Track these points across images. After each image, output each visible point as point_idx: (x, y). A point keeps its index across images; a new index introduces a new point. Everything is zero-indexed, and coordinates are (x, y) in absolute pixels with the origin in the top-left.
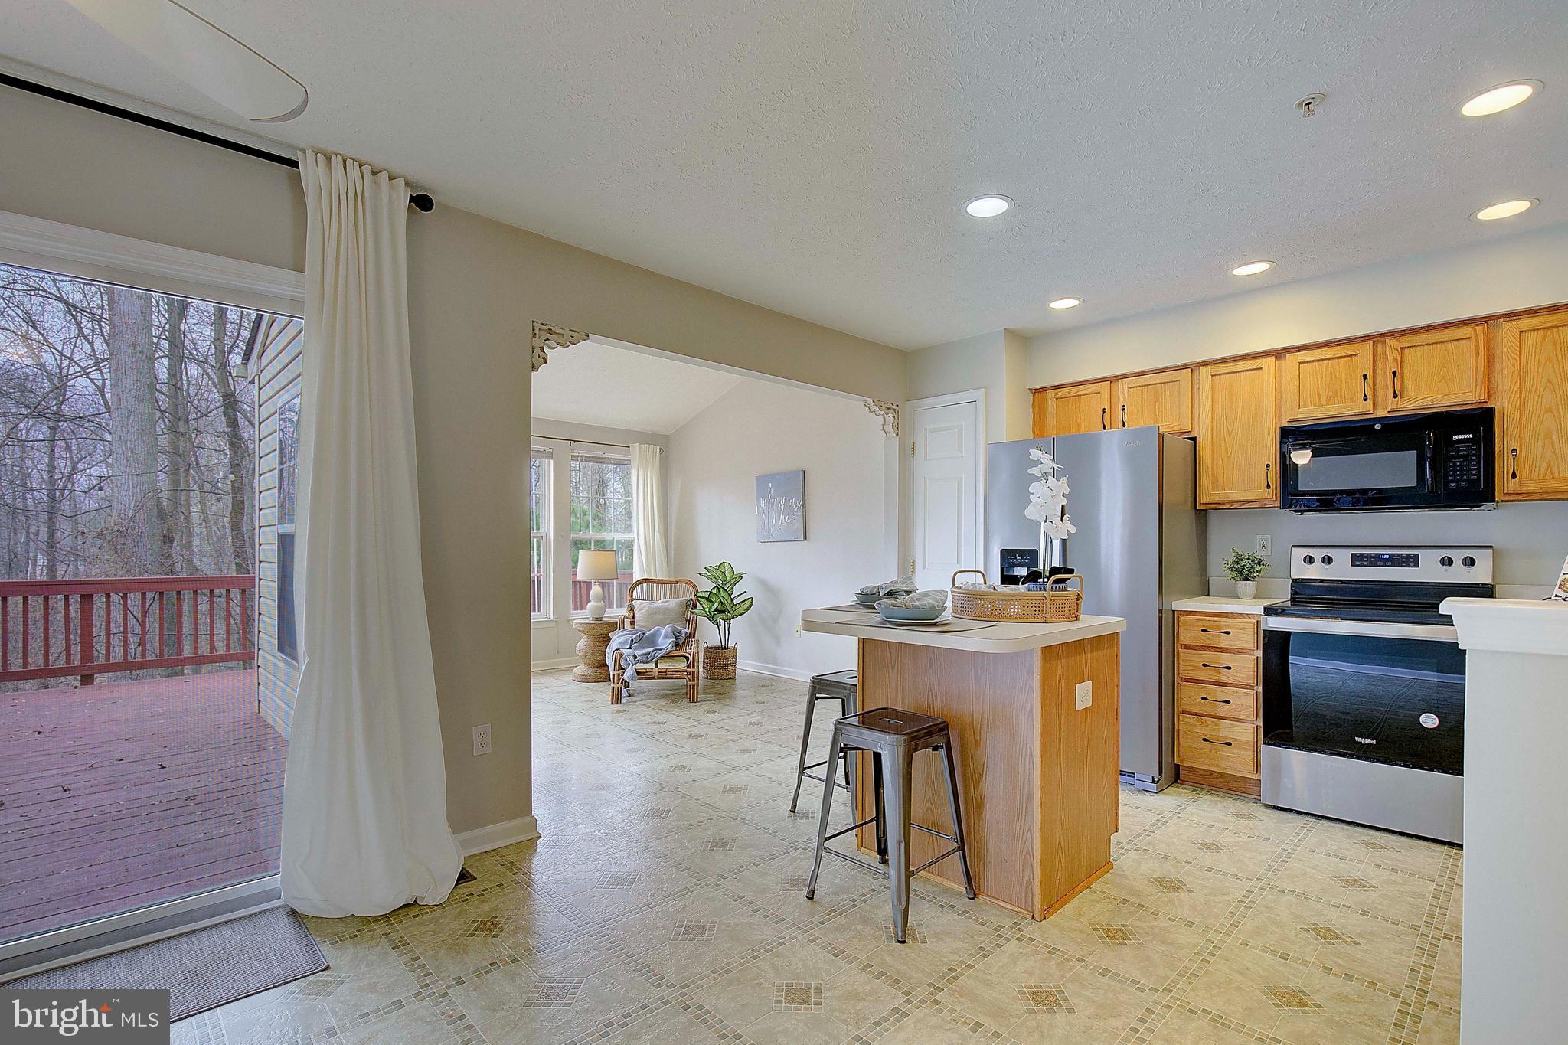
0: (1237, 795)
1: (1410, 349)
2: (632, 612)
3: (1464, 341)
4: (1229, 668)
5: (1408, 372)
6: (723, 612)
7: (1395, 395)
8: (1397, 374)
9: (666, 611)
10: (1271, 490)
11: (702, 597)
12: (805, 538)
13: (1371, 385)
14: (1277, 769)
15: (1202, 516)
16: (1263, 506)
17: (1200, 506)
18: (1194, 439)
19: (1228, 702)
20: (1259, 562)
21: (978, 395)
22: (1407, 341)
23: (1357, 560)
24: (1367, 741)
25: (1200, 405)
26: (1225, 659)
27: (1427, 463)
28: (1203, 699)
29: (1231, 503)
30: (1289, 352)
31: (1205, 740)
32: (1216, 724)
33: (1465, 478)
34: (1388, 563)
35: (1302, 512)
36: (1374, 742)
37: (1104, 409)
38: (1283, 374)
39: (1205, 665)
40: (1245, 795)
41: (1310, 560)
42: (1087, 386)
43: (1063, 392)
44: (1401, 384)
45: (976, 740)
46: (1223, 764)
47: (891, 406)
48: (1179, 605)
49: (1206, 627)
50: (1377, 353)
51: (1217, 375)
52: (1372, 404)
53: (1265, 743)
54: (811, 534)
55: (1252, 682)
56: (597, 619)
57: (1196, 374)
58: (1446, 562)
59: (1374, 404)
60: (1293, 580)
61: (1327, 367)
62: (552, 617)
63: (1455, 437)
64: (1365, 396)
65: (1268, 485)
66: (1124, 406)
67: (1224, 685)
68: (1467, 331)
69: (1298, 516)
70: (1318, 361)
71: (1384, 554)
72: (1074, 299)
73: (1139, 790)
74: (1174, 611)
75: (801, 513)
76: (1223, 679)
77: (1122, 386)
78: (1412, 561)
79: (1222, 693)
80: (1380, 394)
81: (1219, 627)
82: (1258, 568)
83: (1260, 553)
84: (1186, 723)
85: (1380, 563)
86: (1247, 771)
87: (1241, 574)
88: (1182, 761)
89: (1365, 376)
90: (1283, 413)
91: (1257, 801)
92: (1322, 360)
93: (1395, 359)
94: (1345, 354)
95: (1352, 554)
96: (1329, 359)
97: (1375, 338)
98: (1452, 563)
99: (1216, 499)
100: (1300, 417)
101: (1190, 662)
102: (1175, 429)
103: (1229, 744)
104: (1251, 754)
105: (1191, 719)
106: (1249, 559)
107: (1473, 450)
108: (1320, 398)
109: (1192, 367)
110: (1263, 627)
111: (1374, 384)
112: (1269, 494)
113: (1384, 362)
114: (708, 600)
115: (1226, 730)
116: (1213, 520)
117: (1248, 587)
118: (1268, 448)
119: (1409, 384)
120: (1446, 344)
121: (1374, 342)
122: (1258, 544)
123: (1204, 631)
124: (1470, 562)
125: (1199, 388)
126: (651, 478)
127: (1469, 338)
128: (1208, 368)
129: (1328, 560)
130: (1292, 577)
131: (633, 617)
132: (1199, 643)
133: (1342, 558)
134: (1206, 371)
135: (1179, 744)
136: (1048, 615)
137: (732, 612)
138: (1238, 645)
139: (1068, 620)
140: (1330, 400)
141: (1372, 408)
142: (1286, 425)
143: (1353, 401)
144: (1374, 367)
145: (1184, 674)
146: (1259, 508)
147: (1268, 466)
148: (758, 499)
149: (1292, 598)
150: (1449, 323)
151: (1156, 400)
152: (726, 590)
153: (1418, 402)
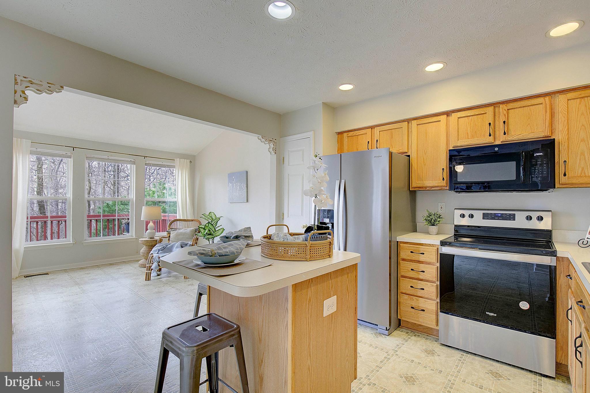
0: (428, 336)
1: (512, 110)
2: (169, 234)
3: (539, 106)
4: (424, 272)
5: (511, 121)
6: (210, 234)
7: (505, 134)
8: (506, 122)
9: (184, 234)
10: (444, 181)
11: (201, 228)
12: (247, 201)
13: (493, 128)
14: (447, 326)
15: (413, 194)
16: (441, 189)
17: (411, 189)
18: (409, 156)
19: (423, 289)
20: (439, 217)
21: (311, 134)
22: (511, 105)
23: (485, 216)
24: (492, 314)
25: (411, 139)
26: (422, 267)
27: (521, 168)
28: (412, 287)
29: (426, 187)
30: (453, 112)
31: (412, 308)
32: (418, 300)
33: (540, 175)
34: (500, 219)
35: (459, 192)
36: (496, 315)
37: (368, 142)
38: (450, 123)
39: (412, 270)
40: (432, 336)
41: (463, 216)
42: (361, 131)
43: (351, 134)
44: (508, 128)
45: (260, 338)
46: (421, 320)
47: (272, 140)
48: (400, 238)
49: (413, 250)
50: (496, 112)
51: (420, 124)
52: (493, 139)
53: (441, 312)
54: (249, 199)
55: (435, 279)
56: (151, 238)
57: (410, 124)
58: (529, 218)
59: (494, 138)
60: (455, 225)
61: (471, 120)
62: (134, 236)
63: (535, 155)
64: (490, 134)
65: (443, 179)
66: (377, 140)
67: (421, 280)
68: (540, 100)
69: (457, 194)
71: (498, 214)
73: (380, 333)
74: (398, 242)
75: (245, 190)
76: (421, 277)
77: (377, 130)
79: (420, 285)
80: (497, 133)
81: (419, 251)
82: (439, 220)
83: (440, 212)
84: (403, 299)
85: (496, 218)
86: (433, 325)
87: (431, 222)
88: (401, 317)
89: (490, 124)
90: (450, 143)
91: (437, 340)
92: (470, 116)
93: (505, 115)
94: (480, 113)
95: (483, 213)
96: (472, 116)
97: (494, 105)
98: (532, 219)
99: (419, 185)
100: (459, 144)
101: (405, 268)
102: (400, 151)
103: (424, 310)
104: (434, 317)
105: (406, 297)
106: (434, 215)
107: (545, 161)
108: (468, 136)
109: (408, 121)
110: (440, 252)
111: (494, 128)
112: (444, 183)
113: (499, 117)
114: (204, 229)
115: (422, 303)
116: (419, 196)
117: (434, 229)
118: (443, 161)
119: (511, 127)
120: (530, 107)
121: (494, 107)
122: (439, 207)
123: (411, 252)
124: (540, 219)
125: (411, 131)
126: (185, 174)
127: (542, 104)
128: (415, 121)
129: (471, 216)
130: (455, 224)
131: (170, 237)
132: (409, 258)
133: (478, 215)
134: (414, 123)
135: (400, 309)
136: (308, 257)
137: (214, 235)
138: (428, 260)
139: (323, 258)
140: (473, 136)
141: (493, 140)
142: (452, 148)
143: (484, 136)
144: (494, 119)
145: (403, 274)
146: (439, 190)
147: (443, 169)
148: (229, 184)
149: (454, 234)
150: (532, 96)
151: (392, 137)
152: (212, 225)
153: (516, 137)
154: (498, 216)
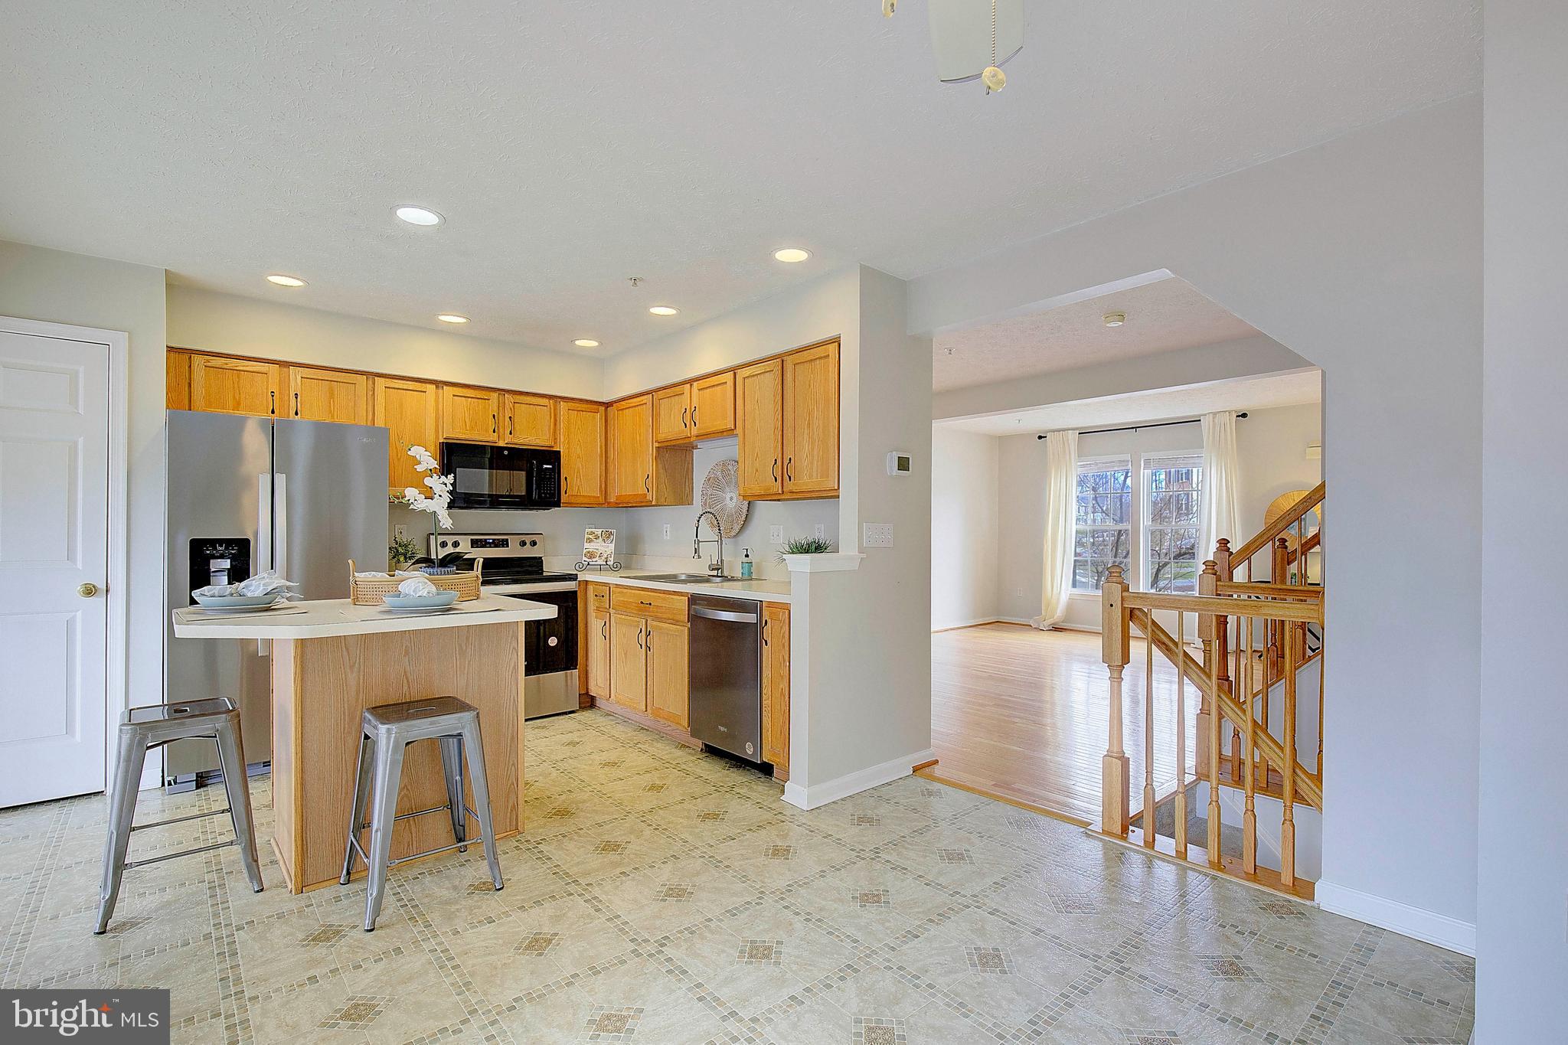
1: (518, 404)
3: (541, 407)
5: (518, 419)
7: (511, 434)
8: (512, 419)
13: (497, 422)
22: (516, 398)
23: (474, 544)
25: (374, 410)
27: (530, 481)
30: (445, 385)
33: (549, 492)
34: (492, 545)
38: (441, 398)
42: (249, 363)
43: (219, 362)
44: (514, 427)
50: (499, 401)
52: (497, 436)
57: (370, 382)
58: (522, 543)
59: (499, 437)
61: (470, 402)
63: (545, 466)
64: (494, 430)
66: (297, 394)
68: (545, 401)
70: (465, 397)
71: (490, 539)
72: (298, 279)
77: (294, 373)
78: (504, 543)
80: (503, 431)
85: (488, 546)
89: (494, 416)
90: (441, 431)
92: (469, 397)
93: (510, 408)
94: (482, 397)
95: (472, 540)
96: (472, 397)
97: (499, 391)
98: (525, 544)
100: (454, 436)
107: (551, 475)
108: (466, 425)
109: (368, 375)
111: (499, 422)
113: (504, 408)
119: (518, 428)
120: (534, 405)
121: (498, 393)
122: (397, 532)
124: (534, 543)
125: (373, 395)
127: (545, 406)
128: (384, 381)
129: (457, 544)
133: (465, 542)
134: (381, 382)
140: (472, 428)
141: (498, 439)
142: (444, 440)
143: (487, 431)
144: (499, 410)
150: (536, 393)
151: (332, 395)
153: (524, 440)
154: (489, 543)
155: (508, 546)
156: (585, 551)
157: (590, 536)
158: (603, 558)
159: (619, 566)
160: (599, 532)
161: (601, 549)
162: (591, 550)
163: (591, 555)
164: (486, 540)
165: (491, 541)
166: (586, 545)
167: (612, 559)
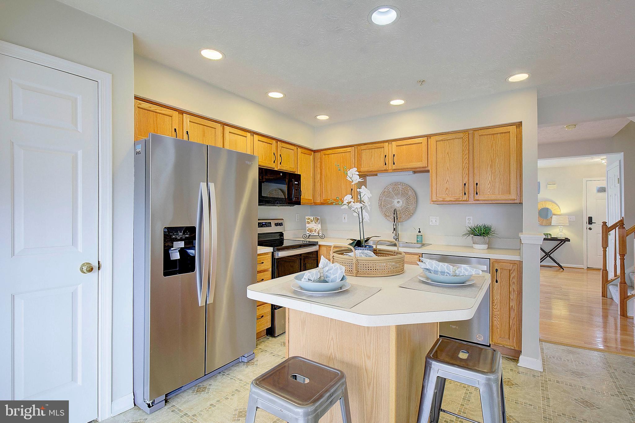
1: (283, 148)
4: (263, 280)
7: (280, 164)
8: (281, 156)
22: (283, 144)
26: (262, 276)
30: (255, 134)
33: (297, 197)
34: (265, 226)
37: (175, 129)
42: (163, 109)
44: (281, 160)
50: (276, 146)
61: (264, 146)
63: (294, 182)
64: (274, 161)
66: (187, 132)
70: (262, 141)
77: (186, 118)
78: (269, 225)
80: (277, 161)
81: (260, 261)
89: (274, 154)
92: (264, 142)
93: (280, 150)
94: (269, 143)
103: (263, 316)
104: (269, 317)
107: (298, 187)
120: (289, 150)
121: (276, 141)
127: (293, 150)
128: (228, 127)
138: (266, 268)
140: (265, 159)
141: (275, 166)
143: (271, 162)
144: (276, 151)
151: (204, 135)
153: (285, 168)
154: (263, 225)
155: (271, 227)
156: (307, 228)
157: (308, 220)
158: (317, 232)
159: (324, 236)
160: (312, 218)
161: (315, 228)
162: (310, 228)
163: (311, 231)
164: (262, 223)
165: (264, 223)
166: (307, 225)
167: (321, 232)
